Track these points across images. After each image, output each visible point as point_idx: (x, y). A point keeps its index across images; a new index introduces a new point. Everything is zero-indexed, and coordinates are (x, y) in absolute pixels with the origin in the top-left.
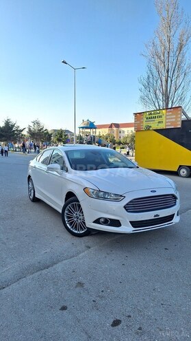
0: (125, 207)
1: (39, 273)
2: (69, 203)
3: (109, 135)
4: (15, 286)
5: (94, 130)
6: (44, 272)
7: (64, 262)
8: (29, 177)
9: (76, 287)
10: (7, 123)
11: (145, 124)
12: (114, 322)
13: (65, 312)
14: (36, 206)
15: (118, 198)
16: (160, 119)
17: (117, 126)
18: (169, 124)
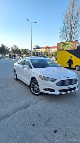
0: (57, 84)
1: (22, 110)
2: (33, 82)
3: (45, 52)
4: (13, 116)
5: (39, 49)
6: (24, 110)
7: (32, 106)
8: (14, 70)
9: (38, 116)
10: (2, 46)
11: (62, 48)
12: (55, 131)
13: (34, 127)
14: (17, 82)
15: (54, 80)
16: (68, 46)
17: (49, 48)
18: (72, 48)
